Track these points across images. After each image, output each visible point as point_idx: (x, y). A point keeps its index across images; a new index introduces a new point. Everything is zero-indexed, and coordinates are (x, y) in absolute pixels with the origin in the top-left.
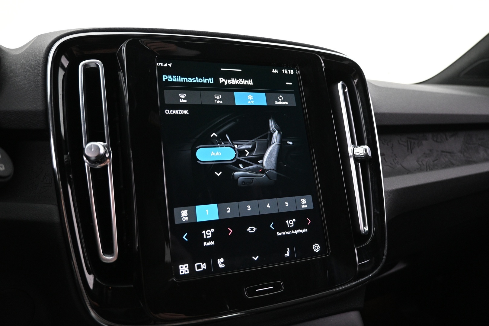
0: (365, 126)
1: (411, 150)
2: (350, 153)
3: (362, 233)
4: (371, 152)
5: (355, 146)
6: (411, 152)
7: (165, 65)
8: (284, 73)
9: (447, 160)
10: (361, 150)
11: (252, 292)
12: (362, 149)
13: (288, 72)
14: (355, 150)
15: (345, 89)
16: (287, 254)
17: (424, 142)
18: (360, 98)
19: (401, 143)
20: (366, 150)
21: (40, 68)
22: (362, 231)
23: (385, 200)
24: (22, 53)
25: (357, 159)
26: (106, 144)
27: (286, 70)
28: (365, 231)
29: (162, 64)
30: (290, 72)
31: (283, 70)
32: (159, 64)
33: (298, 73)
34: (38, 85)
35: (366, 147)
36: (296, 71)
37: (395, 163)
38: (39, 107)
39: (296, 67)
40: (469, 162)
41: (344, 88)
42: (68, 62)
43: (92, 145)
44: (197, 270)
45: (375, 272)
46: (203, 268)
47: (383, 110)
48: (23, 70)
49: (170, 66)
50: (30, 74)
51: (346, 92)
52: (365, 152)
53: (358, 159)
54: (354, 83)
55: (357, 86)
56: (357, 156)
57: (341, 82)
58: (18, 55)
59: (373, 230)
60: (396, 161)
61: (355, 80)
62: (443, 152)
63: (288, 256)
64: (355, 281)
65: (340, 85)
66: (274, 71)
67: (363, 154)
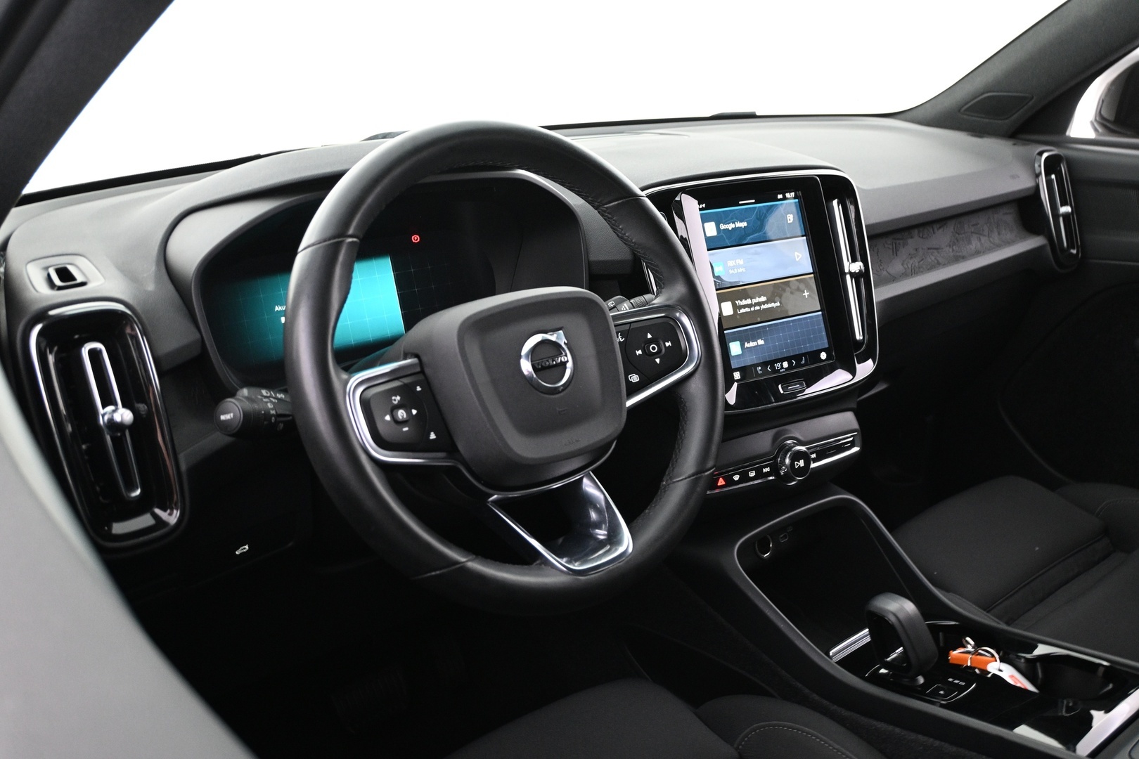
0: (857, 240)
1: (896, 252)
2: (846, 270)
3: (858, 341)
4: (864, 268)
5: (850, 263)
6: (897, 255)
7: (701, 206)
9: (933, 258)
10: (857, 267)
14: (850, 267)
17: (910, 241)
19: (886, 246)
20: (859, 266)
23: (876, 310)
25: (852, 275)
27: (789, 193)
30: (792, 194)
31: (786, 194)
35: (860, 263)
40: (958, 259)
41: (839, 204)
47: (872, 221)
49: (704, 206)
51: (841, 207)
52: (859, 268)
53: (854, 275)
56: (852, 272)
57: (837, 200)
59: (867, 337)
60: (881, 268)
62: (929, 249)
65: (835, 202)
66: (779, 196)
67: (857, 270)
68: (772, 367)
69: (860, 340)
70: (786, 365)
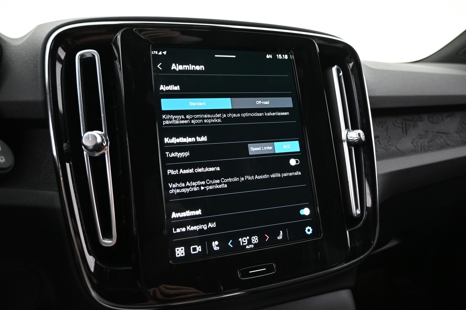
0: (359, 110)
1: (406, 131)
2: (343, 138)
3: (355, 216)
4: (365, 137)
5: (349, 131)
6: (406, 134)
7: (160, 53)
8: (278, 58)
9: (442, 141)
10: (355, 135)
11: (246, 274)
12: (356, 133)
13: (282, 57)
14: (349, 134)
15: (340, 73)
16: (280, 237)
17: (420, 124)
18: (355, 81)
19: (396, 124)
20: (359, 135)
21: (38, 59)
22: (355, 214)
23: (378, 183)
24: (22, 43)
25: (350, 144)
26: (103, 133)
27: (280, 55)
28: (357, 214)
29: (157, 52)
30: (285, 57)
31: (277, 55)
32: (153, 52)
33: (292, 58)
34: (37, 76)
35: (360, 131)
36: (291, 56)
37: (389, 145)
38: (39, 98)
39: (291, 52)
41: (338, 72)
42: (65, 53)
43: (89, 134)
44: (192, 253)
45: (366, 254)
46: (199, 251)
47: (379, 93)
48: (23, 61)
49: (165, 54)
50: (30, 65)
51: (341, 76)
52: (358, 136)
53: (352, 143)
54: (349, 67)
55: (352, 70)
56: (350, 140)
57: (336, 66)
58: (19, 45)
59: (365, 213)
60: (390, 143)
61: (350, 63)
62: (438, 132)
63: (281, 238)
64: (346, 263)
65: (334, 69)
66: (268, 57)
67: (356, 139)
68: (236, 243)
69: (358, 215)
70: (255, 239)
